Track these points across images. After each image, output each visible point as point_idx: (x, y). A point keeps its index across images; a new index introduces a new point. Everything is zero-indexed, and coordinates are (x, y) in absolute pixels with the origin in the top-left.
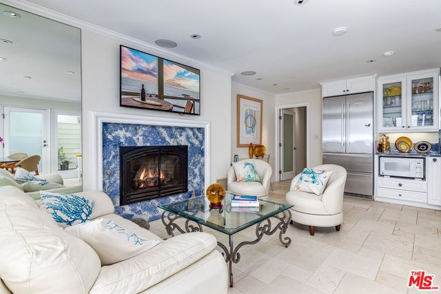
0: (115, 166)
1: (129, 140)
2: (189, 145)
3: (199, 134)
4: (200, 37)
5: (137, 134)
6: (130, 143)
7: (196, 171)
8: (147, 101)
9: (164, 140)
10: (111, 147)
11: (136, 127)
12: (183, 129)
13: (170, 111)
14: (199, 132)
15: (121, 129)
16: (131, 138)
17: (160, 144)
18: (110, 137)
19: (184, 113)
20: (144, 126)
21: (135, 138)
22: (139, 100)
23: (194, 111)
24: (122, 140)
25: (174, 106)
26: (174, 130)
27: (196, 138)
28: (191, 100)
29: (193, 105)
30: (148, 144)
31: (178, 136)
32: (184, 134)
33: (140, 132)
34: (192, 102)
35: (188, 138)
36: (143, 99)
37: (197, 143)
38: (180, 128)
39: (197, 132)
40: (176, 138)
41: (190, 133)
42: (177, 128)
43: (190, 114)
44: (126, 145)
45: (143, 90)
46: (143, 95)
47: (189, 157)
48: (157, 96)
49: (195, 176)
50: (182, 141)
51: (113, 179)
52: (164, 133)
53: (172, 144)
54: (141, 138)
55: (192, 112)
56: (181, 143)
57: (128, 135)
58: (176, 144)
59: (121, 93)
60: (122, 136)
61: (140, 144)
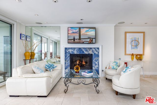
0: (69, 59)
1: (72, 52)
2: (93, 54)
3: (98, 50)
4: (83, 20)
5: (75, 50)
6: (73, 53)
7: (97, 63)
8: (75, 41)
9: (83, 52)
10: (68, 54)
11: (74, 48)
12: (91, 48)
13: (83, 43)
14: (98, 49)
15: (70, 49)
16: (73, 52)
17: (82, 53)
18: (67, 51)
19: (88, 43)
20: (77, 48)
21: (74, 52)
22: (73, 41)
23: (93, 42)
24: (71, 52)
25: (84, 41)
26: (87, 49)
27: (97, 51)
28: (92, 38)
29: (92, 40)
30: (78, 53)
31: (89, 51)
32: (91, 50)
33: (76, 50)
34: (92, 39)
35: (93, 51)
36: (74, 40)
37: (97, 53)
38: (89, 48)
39: (97, 49)
40: (88, 51)
41: (94, 50)
42: (88, 48)
43: (91, 43)
44: (72, 53)
45: (74, 38)
46: (74, 39)
47: (93, 58)
48: (78, 39)
49: (96, 65)
50: (91, 52)
51: (68, 62)
52: (84, 50)
53: (86, 53)
54: (76, 51)
55: (92, 43)
56: (90, 53)
57: (72, 51)
58: (88, 53)
59: (68, 40)
60: (70, 51)
61: (76, 53)
